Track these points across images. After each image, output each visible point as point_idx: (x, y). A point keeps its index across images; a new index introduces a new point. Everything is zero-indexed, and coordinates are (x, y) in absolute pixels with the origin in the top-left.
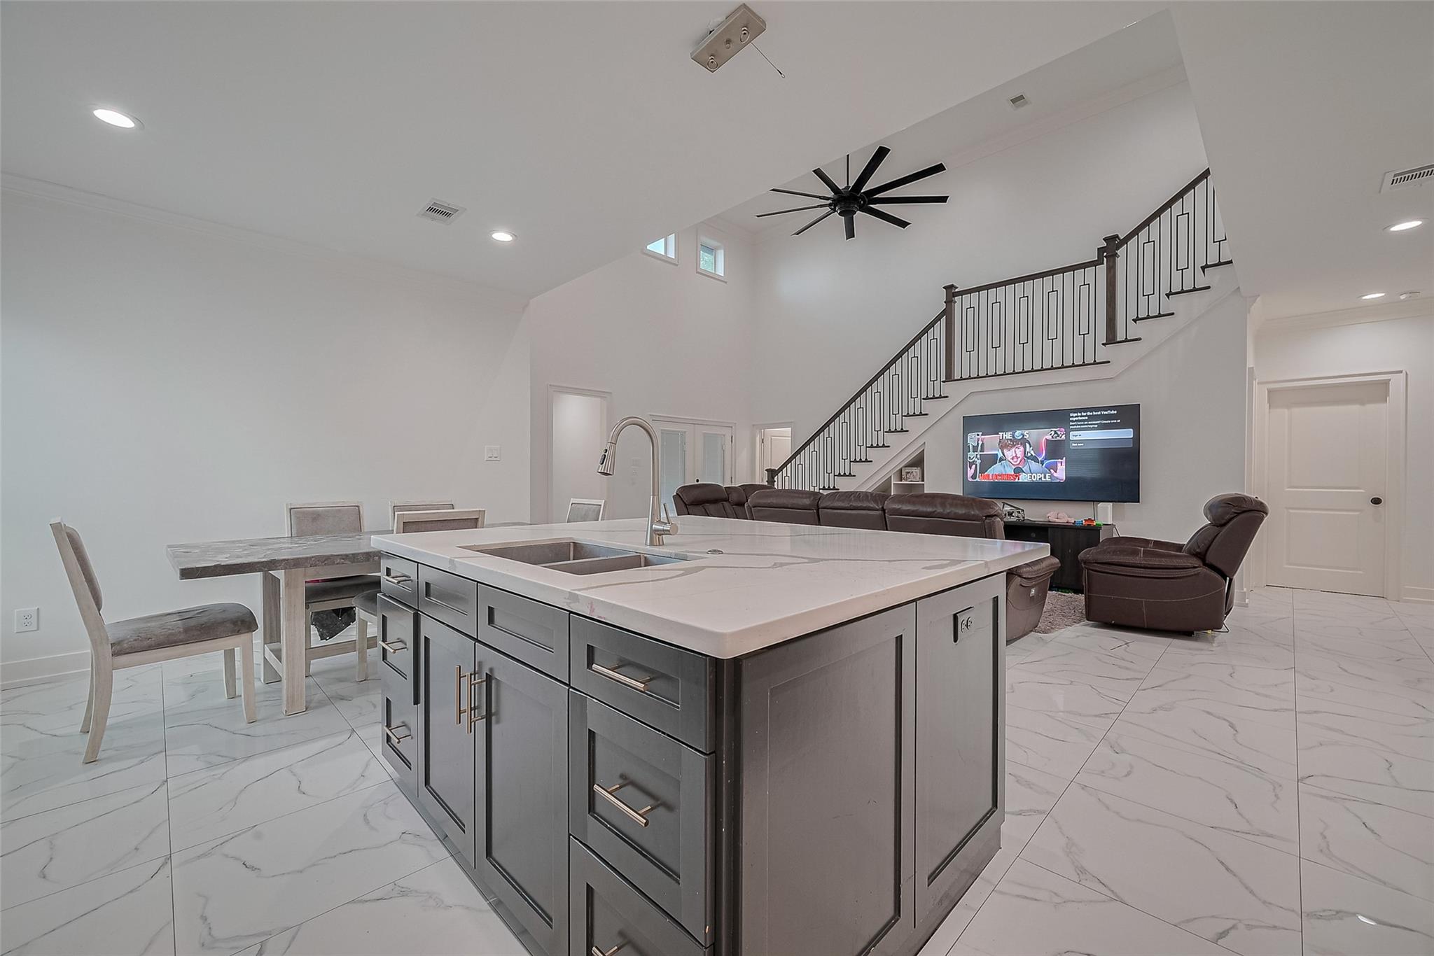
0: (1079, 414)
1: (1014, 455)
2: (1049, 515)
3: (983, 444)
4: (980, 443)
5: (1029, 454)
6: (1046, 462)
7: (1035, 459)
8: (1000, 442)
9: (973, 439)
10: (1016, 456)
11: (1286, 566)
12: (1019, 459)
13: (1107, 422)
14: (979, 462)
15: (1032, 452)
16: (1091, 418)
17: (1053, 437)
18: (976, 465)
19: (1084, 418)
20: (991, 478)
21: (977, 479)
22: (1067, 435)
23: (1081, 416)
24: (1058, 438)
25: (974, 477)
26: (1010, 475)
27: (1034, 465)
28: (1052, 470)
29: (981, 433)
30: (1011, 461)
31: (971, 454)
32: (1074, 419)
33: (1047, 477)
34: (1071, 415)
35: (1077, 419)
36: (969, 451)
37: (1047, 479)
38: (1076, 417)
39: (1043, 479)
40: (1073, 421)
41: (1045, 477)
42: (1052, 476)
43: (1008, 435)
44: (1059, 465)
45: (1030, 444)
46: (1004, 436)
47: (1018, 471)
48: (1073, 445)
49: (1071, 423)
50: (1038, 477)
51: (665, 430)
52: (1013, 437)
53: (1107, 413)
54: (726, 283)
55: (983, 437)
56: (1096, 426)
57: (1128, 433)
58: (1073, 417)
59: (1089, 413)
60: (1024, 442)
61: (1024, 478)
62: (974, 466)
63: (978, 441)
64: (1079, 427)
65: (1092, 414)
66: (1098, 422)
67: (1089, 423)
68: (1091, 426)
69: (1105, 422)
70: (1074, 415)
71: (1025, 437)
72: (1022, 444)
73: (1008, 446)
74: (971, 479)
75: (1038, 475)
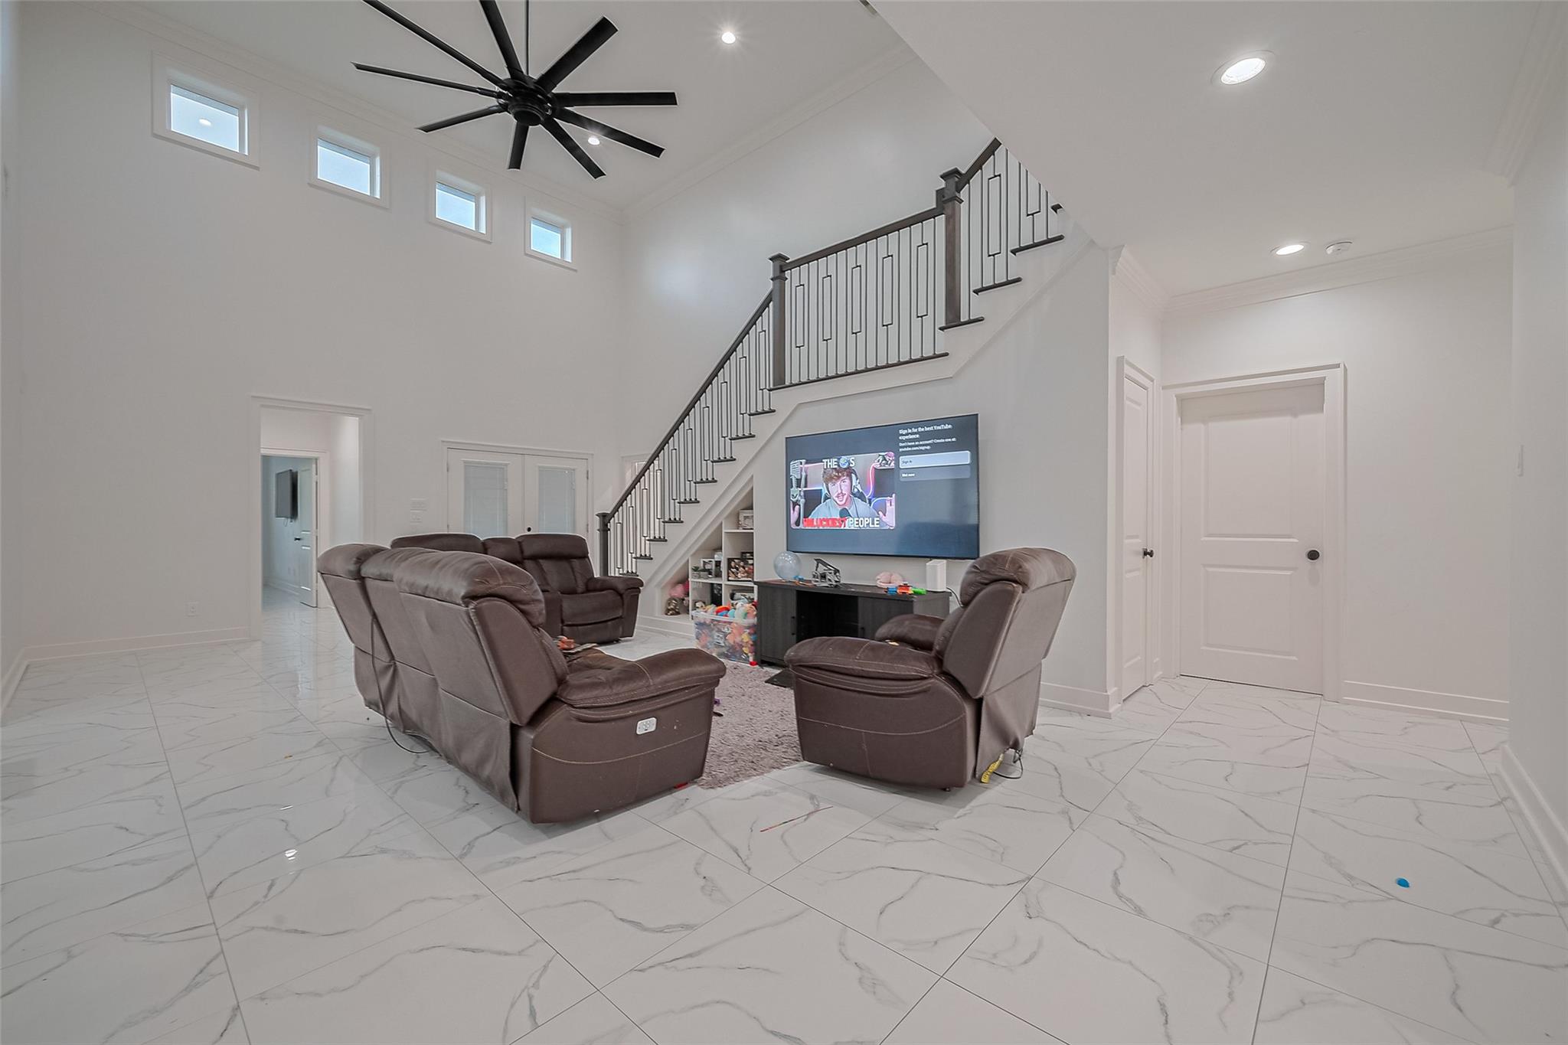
0: (910, 431)
1: (840, 491)
2: (878, 577)
3: (806, 475)
4: (804, 474)
5: (856, 490)
6: (875, 500)
7: (861, 496)
8: (825, 472)
9: (798, 467)
10: (842, 492)
11: (1204, 648)
12: (845, 497)
13: (940, 441)
14: (802, 501)
15: (859, 487)
16: (924, 436)
17: (881, 466)
18: (800, 505)
19: (914, 436)
20: (815, 523)
21: (801, 526)
22: (897, 463)
23: (912, 434)
24: (887, 467)
25: (797, 523)
26: (836, 519)
27: (862, 506)
28: (880, 513)
29: (803, 461)
30: (837, 499)
31: (794, 490)
32: (904, 438)
33: (876, 522)
34: (901, 432)
35: (907, 437)
36: (792, 487)
37: (876, 526)
38: (907, 434)
39: (871, 525)
40: (902, 441)
41: (873, 524)
42: (880, 521)
43: (832, 463)
44: (888, 504)
45: (856, 475)
46: (829, 464)
47: (845, 514)
48: (904, 475)
49: (901, 444)
50: (866, 523)
51: (470, 462)
52: (839, 466)
53: (939, 428)
54: (575, 271)
55: (806, 466)
56: (928, 447)
57: (964, 457)
58: (902, 435)
59: (920, 429)
60: (850, 472)
61: (850, 524)
62: (797, 507)
63: (801, 470)
64: (910, 449)
65: (923, 430)
66: (930, 442)
67: (921, 443)
68: (923, 448)
69: (938, 441)
70: (904, 432)
71: (851, 465)
72: (847, 475)
73: (833, 478)
74: (794, 527)
75: (866, 519)
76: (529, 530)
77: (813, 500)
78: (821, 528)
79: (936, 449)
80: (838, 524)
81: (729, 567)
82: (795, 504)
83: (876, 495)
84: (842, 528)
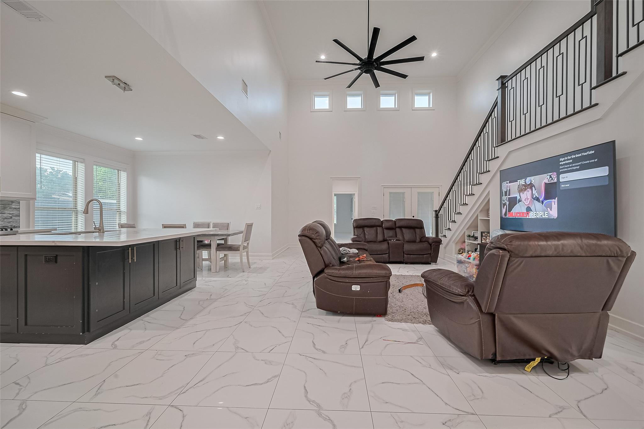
0: (566, 158)
1: (526, 197)
3: (509, 189)
5: (535, 196)
6: (545, 202)
7: (538, 199)
8: (518, 187)
9: (506, 185)
10: (527, 198)
12: (529, 200)
13: (587, 162)
14: (508, 203)
15: (536, 194)
16: (575, 160)
17: (549, 181)
19: (569, 161)
20: (514, 215)
22: (558, 179)
23: (568, 160)
24: (552, 181)
25: (505, 214)
26: (524, 213)
27: (538, 205)
28: (548, 209)
29: (508, 182)
30: (524, 201)
31: (504, 198)
32: (562, 163)
33: (546, 215)
34: (561, 159)
35: (564, 162)
37: (546, 217)
38: (564, 161)
39: (543, 216)
40: (562, 165)
42: (549, 214)
43: (522, 182)
44: (553, 204)
46: (521, 182)
47: (529, 209)
48: (562, 186)
49: (561, 167)
50: (540, 215)
51: (392, 193)
52: (526, 183)
53: (586, 154)
55: (509, 184)
56: (578, 167)
57: (603, 171)
58: (562, 161)
59: (573, 157)
60: (531, 186)
61: (532, 215)
62: (505, 206)
63: (507, 187)
64: (566, 169)
65: (575, 156)
66: (580, 163)
67: (573, 165)
68: (575, 168)
69: (585, 162)
70: (563, 159)
71: (532, 182)
72: (530, 188)
73: (523, 190)
74: (504, 217)
75: (540, 213)
76: (413, 217)
77: (513, 202)
78: (517, 217)
79: (583, 168)
80: (525, 215)
81: (482, 236)
82: (505, 204)
83: (546, 198)
84: (527, 217)
